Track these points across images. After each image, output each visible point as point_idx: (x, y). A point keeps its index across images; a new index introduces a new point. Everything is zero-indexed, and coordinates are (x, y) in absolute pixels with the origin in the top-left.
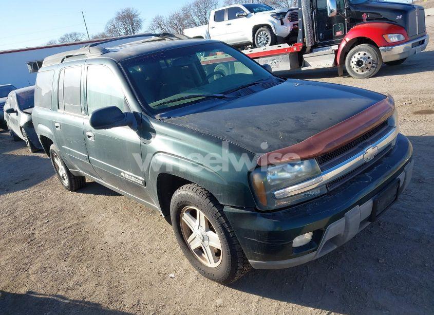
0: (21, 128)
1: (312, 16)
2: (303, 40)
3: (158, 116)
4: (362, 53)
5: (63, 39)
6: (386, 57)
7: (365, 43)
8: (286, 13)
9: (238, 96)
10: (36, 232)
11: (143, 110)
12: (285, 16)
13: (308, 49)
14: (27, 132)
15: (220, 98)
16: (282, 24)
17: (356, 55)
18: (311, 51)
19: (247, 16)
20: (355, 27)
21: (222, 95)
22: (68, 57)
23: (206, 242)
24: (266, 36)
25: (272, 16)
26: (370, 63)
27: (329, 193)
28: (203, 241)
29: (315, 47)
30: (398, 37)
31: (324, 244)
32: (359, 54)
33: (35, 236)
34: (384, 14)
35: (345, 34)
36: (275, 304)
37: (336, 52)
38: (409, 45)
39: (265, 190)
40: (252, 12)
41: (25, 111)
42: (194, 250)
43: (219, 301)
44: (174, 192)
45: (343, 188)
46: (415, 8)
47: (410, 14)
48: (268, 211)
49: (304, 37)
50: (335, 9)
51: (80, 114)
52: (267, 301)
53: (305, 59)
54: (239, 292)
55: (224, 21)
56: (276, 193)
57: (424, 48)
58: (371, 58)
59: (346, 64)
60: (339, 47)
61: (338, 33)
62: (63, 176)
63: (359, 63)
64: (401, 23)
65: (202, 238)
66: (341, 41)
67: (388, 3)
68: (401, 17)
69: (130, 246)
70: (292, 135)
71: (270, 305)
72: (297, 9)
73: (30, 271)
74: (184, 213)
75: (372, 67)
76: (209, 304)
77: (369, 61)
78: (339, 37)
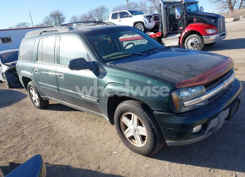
0: (3, 74)
1: (167, 18)
2: (162, 31)
3: (108, 64)
4: (194, 39)
5: (18, 26)
6: (206, 41)
7: (195, 34)
8: (152, 16)
9: (149, 55)
10: (24, 131)
11: (99, 60)
12: (151, 17)
13: (164, 36)
14: (6, 76)
15: (140, 55)
16: (150, 22)
17: (191, 40)
18: (166, 37)
19: (130, 17)
20: (189, 25)
21: (141, 54)
22: (44, 32)
23: (137, 132)
24: (141, 28)
25: (144, 17)
26: (198, 44)
27: (209, 104)
28: (135, 132)
29: (168, 35)
30: (213, 31)
31: (208, 131)
32: (192, 39)
33: (24, 134)
34: (205, 19)
35: (184, 28)
36: (179, 165)
37: (180, 38)
38: (218, 35)
39: (179, 102)
40: (133, 15)
41: (5, 64)
42: (128, 138)
43: (147, 165)
44: (118, 105)
45: (215, 102)
46: (220, 17)
47: (219, 20)
48: (180, 113)
49: (162, 29)
50: (180, 15)
51: (53, 63)
52: (174, 164)
53: (162, 41)
54: (157, 160)
55: (117, 19)
56: (184, 103)
57: (225, 38)
58: (198, 42)
59: (185, 45)
60: (181, 35)
61: (181, 28)
62: (35, 100)
63: (192, 44)
64: (214, 24)
65: (135, 130)
66: (182, 32)
67: (207, 13)
68: (214, 20)
69: (85, 138)
70: (189, 73)
71: (176, 167)
72: (159, 14)
73: (27, 152)
74: (123, 117)
75: (199, 46)
76: (141, 167)
77: (197, 43)
78: (181, 30)
